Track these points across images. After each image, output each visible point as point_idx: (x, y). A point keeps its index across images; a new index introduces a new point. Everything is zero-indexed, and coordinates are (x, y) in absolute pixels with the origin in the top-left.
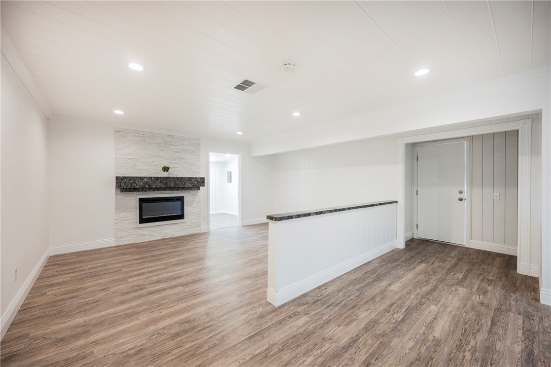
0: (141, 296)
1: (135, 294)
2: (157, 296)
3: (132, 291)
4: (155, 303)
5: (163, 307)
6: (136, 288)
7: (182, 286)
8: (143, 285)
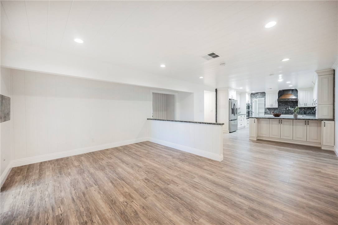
0: (260, 203)
1: (262, 209)
2: (251, 195)
3: (261, 214)
4: (258, 192)
5: (256, 187)
6: (255, 215)
7: (228, 189)
8: (247, 212)
